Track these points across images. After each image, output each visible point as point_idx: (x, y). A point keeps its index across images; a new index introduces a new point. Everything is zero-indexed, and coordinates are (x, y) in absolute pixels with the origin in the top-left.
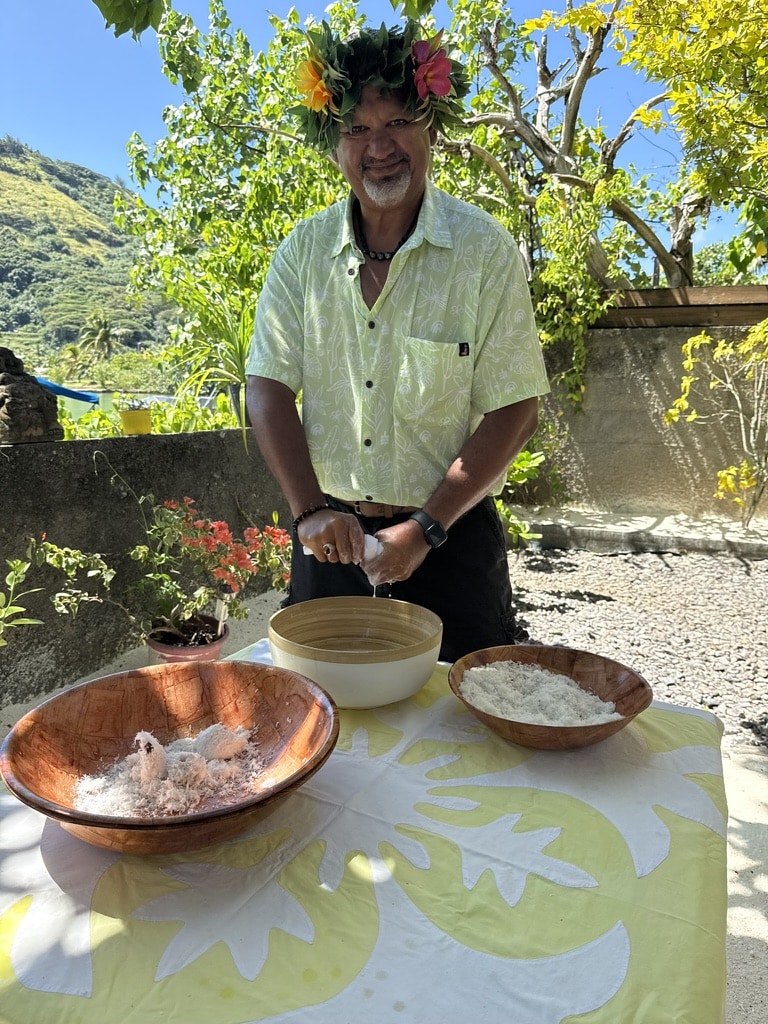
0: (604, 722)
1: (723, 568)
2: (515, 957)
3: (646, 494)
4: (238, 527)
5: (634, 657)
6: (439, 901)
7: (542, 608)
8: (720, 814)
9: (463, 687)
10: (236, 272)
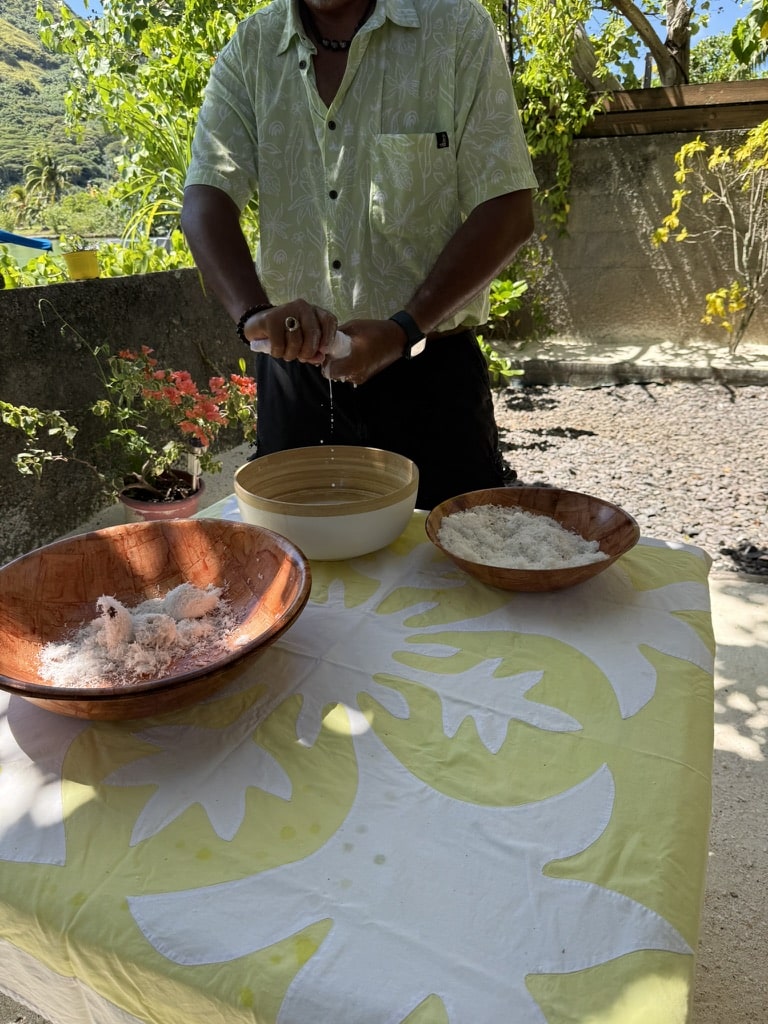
0: (587, 563)
1: (708, 396)
2: (498, 804)
3: (632, 322)
4: (203, 376)
5: (615, 491)
6: (418, 751)
7: (523, 447)
8: (708, 651)
9: (441, 534)
10: (181, 89)
